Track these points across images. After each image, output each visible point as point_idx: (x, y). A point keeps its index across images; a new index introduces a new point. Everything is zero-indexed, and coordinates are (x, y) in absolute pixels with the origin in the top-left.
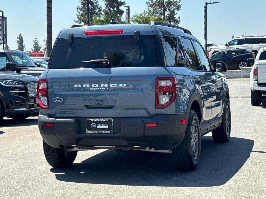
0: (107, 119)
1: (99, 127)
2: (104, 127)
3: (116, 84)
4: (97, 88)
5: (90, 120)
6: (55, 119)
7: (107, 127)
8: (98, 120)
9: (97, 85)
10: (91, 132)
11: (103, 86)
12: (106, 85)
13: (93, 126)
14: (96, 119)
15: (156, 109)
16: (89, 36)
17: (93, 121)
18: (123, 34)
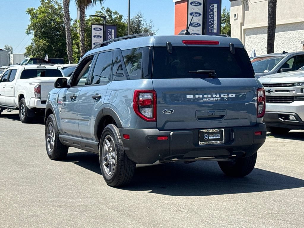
0: (218, 130)
1: (211, 138)
2: (216, 138)
3: (226, 95)
4: (209, 99)
5: (203, 131)
6: (170, 132)
7: (219, 137)
8: (210, 131)
9: (210, 96)
10: (204, 143)
11: (215, 97)
12: (218, 96)
13: (206, 137)
14: (208, 130)
15: (258, 118)
16: (188, 45)
17: (205, 132)
18: (220, 45)
